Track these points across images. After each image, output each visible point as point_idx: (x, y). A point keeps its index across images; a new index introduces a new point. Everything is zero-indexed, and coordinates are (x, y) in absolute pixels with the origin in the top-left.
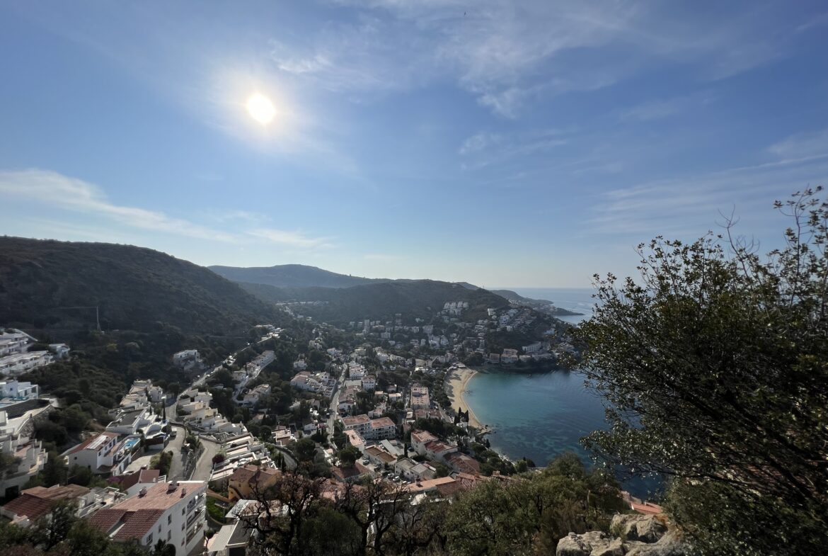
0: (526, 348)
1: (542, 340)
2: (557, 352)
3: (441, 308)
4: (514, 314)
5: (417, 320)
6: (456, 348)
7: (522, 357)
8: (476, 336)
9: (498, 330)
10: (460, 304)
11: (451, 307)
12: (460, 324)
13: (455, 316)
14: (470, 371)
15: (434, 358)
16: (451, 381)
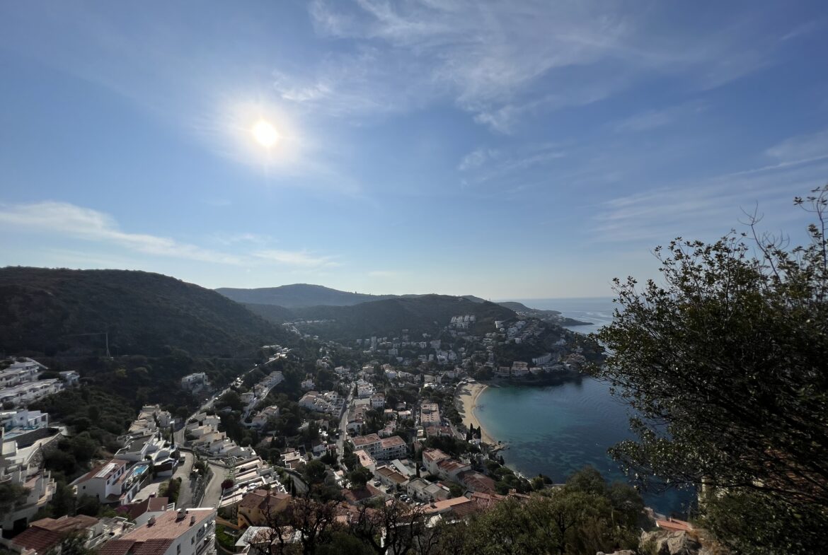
0: (536, 360)
1: (552, 351)
2: (568, 363)
3: (448, 322)
4: (522, 326)
5: (425, 335)
6: (465, 362)
7: (533, 370)
8: (484, 349)
9: (506, 342)
10: (467, 318)
11: (458, 321)
12: (468, 338)
13: (463, 330)
14: (480, 385)
15: (443, 373)
16: (461, 396)
